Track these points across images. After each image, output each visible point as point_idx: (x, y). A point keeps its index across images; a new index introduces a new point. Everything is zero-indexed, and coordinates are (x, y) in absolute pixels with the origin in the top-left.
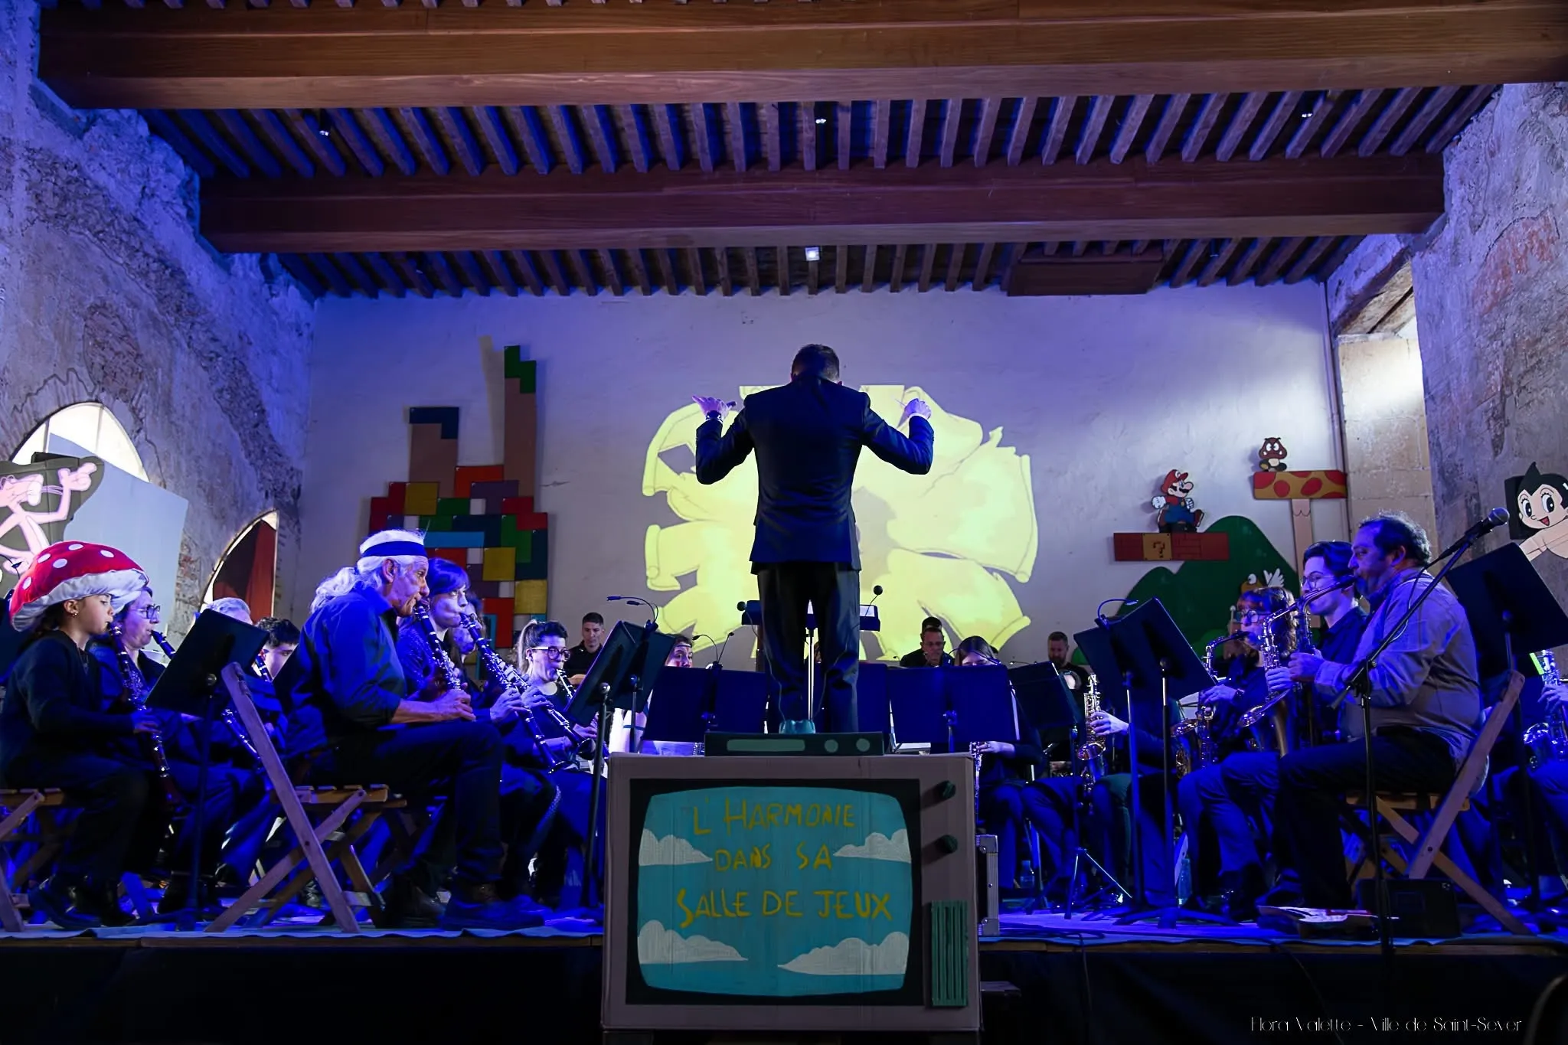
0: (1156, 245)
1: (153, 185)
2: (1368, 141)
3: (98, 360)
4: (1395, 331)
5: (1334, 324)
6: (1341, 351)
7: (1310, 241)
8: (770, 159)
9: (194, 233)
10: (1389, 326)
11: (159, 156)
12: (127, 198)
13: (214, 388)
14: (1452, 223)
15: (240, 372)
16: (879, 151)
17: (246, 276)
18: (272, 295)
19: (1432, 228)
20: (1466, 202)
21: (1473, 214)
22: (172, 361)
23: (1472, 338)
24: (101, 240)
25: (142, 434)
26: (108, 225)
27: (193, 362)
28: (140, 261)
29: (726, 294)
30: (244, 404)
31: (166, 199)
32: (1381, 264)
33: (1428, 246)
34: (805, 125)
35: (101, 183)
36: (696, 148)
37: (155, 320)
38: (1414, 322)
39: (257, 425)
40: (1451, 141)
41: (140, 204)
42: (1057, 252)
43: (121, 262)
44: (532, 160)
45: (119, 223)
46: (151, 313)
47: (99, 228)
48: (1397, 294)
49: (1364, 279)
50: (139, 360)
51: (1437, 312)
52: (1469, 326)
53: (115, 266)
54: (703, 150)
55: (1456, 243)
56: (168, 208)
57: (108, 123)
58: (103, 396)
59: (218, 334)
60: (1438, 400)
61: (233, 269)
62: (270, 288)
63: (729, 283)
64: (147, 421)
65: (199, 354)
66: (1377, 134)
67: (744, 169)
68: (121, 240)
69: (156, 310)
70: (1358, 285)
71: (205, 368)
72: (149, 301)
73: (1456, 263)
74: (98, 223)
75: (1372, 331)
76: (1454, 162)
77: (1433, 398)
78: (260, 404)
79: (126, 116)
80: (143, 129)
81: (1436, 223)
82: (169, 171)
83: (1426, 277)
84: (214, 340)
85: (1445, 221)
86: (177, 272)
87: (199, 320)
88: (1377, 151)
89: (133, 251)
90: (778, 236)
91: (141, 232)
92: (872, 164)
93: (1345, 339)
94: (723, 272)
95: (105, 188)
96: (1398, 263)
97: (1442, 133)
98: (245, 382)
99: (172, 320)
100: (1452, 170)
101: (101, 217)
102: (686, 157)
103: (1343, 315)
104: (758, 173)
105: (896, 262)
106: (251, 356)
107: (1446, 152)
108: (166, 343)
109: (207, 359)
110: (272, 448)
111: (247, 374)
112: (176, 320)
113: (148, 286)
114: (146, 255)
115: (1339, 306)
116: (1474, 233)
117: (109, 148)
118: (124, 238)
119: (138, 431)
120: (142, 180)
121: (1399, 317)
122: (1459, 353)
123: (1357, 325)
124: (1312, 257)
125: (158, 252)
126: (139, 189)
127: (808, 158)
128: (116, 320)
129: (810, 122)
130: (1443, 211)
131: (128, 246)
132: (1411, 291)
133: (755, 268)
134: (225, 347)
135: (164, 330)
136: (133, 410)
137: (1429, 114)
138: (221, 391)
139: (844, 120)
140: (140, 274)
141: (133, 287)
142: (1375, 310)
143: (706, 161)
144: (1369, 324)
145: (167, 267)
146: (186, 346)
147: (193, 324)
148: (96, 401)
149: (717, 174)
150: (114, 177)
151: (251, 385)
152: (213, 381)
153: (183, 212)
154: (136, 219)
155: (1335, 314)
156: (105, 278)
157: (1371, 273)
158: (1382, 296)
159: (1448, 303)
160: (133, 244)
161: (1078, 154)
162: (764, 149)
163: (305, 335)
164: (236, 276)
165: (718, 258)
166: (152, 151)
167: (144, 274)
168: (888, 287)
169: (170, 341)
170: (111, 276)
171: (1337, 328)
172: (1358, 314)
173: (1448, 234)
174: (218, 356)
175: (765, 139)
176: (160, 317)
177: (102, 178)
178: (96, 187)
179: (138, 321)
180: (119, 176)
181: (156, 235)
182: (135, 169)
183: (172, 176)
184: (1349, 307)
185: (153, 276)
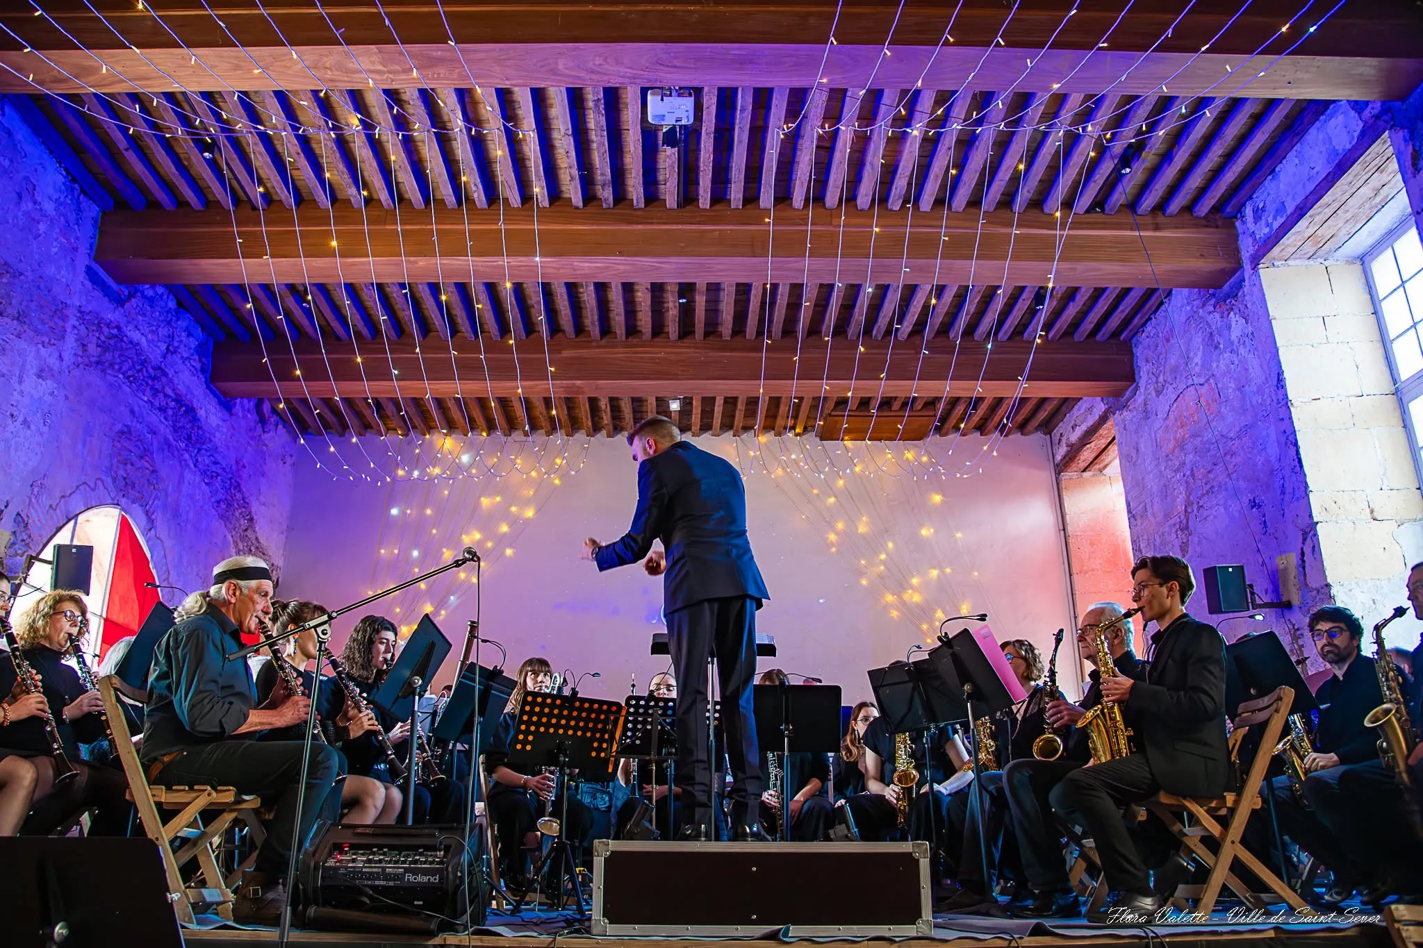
0: (932, 403)
1: (176, 344)
2: (1082, 329)
3: (122, 472)
4: (1101, 471)
5: (1058, 465)
6: (1063, 484)
7: (1043, 401)
8: (643, 330)
9: (206, 382)
10: (1097, 467)
11: (182, 324)
12: (155, 353)
13: (213, 500)
14: (1142, 390)
15: (235, 488)
16: (726, 327)
17: (244, 417)
18: (264, 432)
19: (1128, 394)
20: (1151, 375)
21: (1157, 383)
22: (182, 476)
23: (1161, 472)
24: (131, 382)
25: (153, 532)
26: (138, 371)
27: (198, 479)
28: (160, 400)
29: (609, 436)
30: (237, 514)
31: (185, 355)
32: (1091, 421)
33: (1125, 406)
34: (671, 305)
35: (135, 340)
36: (587, 322)
37: (169, 445)
38: (1117, 462)
39: (246, 530)
40: (1137, 332)
41: (164, 357)
42: (858, 408)
43: (146, 399)
44: (463, 329)
45: (147, 371)
46: (166, 441)
47: (130, 373)
48: (1103, 443)
49: (1079, 432)
50: (154, 475)
51: (1134, 455)
52: (1159, 463)
53: (141, 402)
54: (593, 323)
55: (1145, 404)
56: (187, 362)
57: (144, 296)
58: (124, 501)
59: (219, 458)
60: (1138, 518)
61: (234, 411)
62: (263, 427)
63: (611, 427)
64: (158, 523)
65: (204, 473)
66: (1088, 325)
67: (624, 338)
68: (147, 384)
69: (171, 438)
70: (1074, 437)
71: (207, 484)
72: (165, 430)
73: (1147, 418)
74: (130, 369)
75: (1084, 470)
76: (1140, 347)
77: (1134, 516)
78: (250, 513)
79: (160, 293)
80: (172, 304)
81: (1130, 389)
82: (190, 335)
83: (1125, 428)
84: (216, 463)
85: (1137, 388)
86: (191, 410)
87: (204, 447)
88: (1087, 337)
89: (156, 392)
90: (649, 389)
91: (164, 379)
92: (721, 336)
93: (1065, 476)
94: (606, 418)
95: (138, 344)
96: (1103, 419)
97: (1130, 327)
98: (238, 496)
99: (183, 445)
100: (1138, 351)
101: (133, 365)
102: (579, 329)
103: (1065, 457)
104: (635, 341)
105: (737, 413)
106: (245, 476)
107: (1134, 341)
108: (178, 464)
109: (208, 476)
110: (257, 548)
111: (240, 491)
112: (186, 445)
113: (166, 419)
114: (166, 395)
115: (1062, 451)
116: (1158, 396)
117: (144, 315)
118: (150, 382)
119: (150, 530)
120: (167, 340)
121: (1103, 460)
122: (1152, 483)
123: (1074, 466)
124: (1042, 415)
125: (176, 394)
126: (164, 347)
127: (672, 329)
128: (139, 443)
129: (674, 302)
130: (1135, 381)
131: (152, 388)
132: (1114, 439)
133: (631, 415)
134: (224, 469)
135: (176, 453)
136: (147, 513)
137: (1123, 311)
138: (218, 502)
139: (700, 301)
140: (160, 409)
141: (155, 418)
142: (1087, 454)
143: (595, 330)
144: (1083, 465)
145: (182, 406)
146: (192, 465)
147: (199, 450)
148: (118, 504)
149: (603, 342)
150: (146, 336)
151: (244, 499)
152: (213, 493)
153: (198, 366)
154: (160, 368)
155: (1059, 458)
156: (132, 412)
157: (1084, 427)
158: (1093, 444)
159: (1142, 446)
160: (157, 386)
161: (874, 332)
162: (639, 323)
163: (288, 463)
164: (236, 415)
165: (603, 407)
166: (178, 319)
167: (162, 410)
168: (731, 432)
169: (180, 462)
170: (136, 409)
171: (1060, 468)
172: (1075, 457)
173: (1140, 398)
174: (218, 475)
175: (640, 315)
176: (174, 443)
177: (135, 336)
178: (131, 342)
179: (155, 444)
180: (150, 336)
181: (176, 381)
182: (163, 331)
183: (191, 339)
184: (1068, 452)
185: (170, 412)
